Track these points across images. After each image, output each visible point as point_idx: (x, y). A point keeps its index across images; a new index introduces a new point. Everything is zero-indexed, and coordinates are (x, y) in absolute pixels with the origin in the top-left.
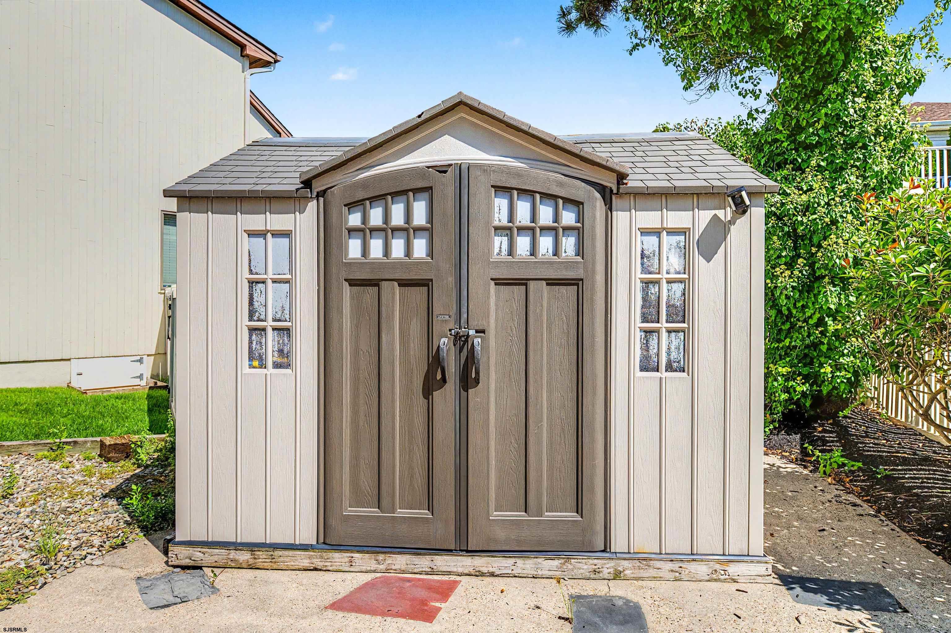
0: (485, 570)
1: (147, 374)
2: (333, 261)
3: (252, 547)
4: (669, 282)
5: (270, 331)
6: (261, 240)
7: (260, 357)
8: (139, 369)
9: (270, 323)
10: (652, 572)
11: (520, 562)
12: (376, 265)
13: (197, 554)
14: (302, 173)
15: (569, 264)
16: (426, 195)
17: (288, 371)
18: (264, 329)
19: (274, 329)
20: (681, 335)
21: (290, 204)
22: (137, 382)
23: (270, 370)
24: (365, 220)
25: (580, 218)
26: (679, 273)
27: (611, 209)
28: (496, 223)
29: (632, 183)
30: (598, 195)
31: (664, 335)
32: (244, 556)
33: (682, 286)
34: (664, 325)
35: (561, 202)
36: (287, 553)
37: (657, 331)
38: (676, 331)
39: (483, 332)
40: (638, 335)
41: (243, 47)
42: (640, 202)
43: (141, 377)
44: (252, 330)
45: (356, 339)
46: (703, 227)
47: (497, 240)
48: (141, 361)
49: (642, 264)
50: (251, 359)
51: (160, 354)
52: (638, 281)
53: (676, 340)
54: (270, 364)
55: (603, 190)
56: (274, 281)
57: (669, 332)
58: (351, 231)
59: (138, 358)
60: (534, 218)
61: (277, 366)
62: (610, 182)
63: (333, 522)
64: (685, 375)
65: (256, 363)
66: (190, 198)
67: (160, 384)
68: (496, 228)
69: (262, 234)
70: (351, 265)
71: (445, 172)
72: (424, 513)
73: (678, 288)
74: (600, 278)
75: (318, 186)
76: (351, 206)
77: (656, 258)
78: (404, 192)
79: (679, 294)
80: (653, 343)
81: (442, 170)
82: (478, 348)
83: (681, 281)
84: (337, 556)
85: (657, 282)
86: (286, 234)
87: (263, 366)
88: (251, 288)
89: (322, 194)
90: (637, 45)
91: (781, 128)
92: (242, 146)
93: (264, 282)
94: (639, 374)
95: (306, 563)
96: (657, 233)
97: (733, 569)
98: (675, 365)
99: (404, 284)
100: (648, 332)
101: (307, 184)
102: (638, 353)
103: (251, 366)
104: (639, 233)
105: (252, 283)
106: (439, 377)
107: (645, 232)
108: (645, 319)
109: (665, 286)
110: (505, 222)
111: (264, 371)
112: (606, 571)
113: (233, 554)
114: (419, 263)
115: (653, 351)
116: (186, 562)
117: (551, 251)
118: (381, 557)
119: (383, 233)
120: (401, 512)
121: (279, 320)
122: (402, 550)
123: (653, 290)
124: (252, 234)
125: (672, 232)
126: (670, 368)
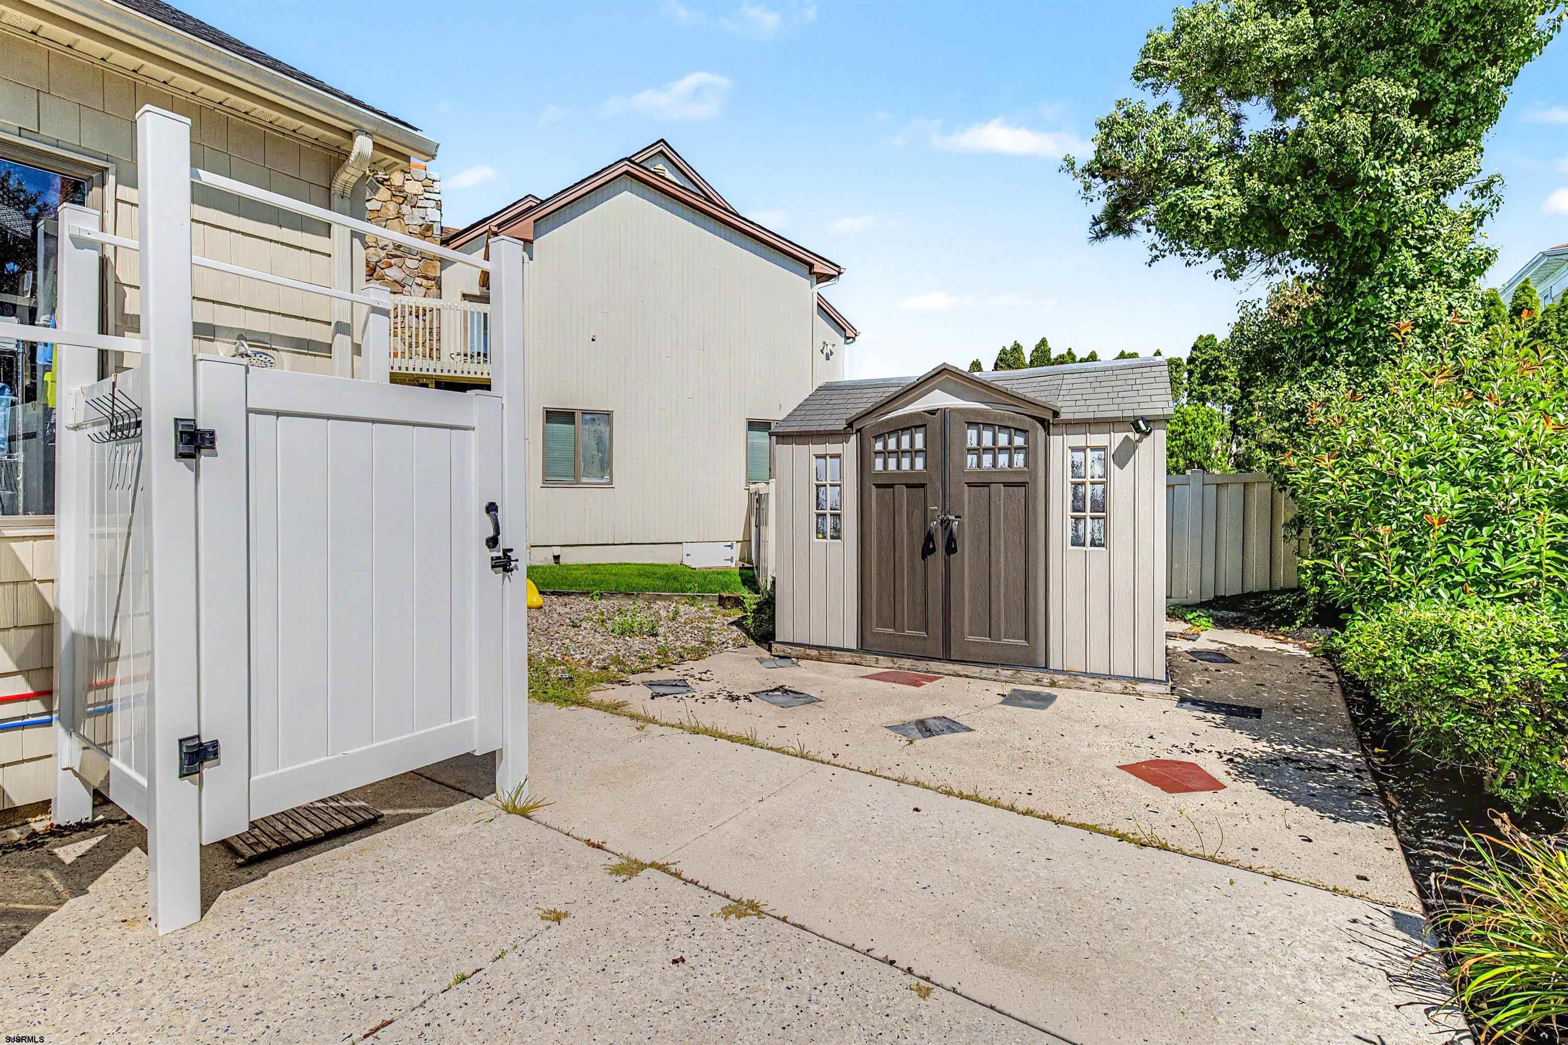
0: (961, 673)
1: (737, 558)
2: (866, 474)
3: (818, 647)
4: (1092, 483)
5: (828, 516)
6: (823, 460)
7: (823, 533)
8: (730, 553)
9: (828, 511)
10: (1079, 684)
11: (985, 670)
12: (892, 474)
13: (788, 650)
14: (848, 416)
15: (1018, 473)
16: (923, 429)
17: (839, 541)
18: (825, 515)
19: (831, 515)
20: (1101, 521)
21: (840, 438)
22: (729, 564)
23: (829, 540)
24: (885, 445)
25: (1026, 442)
26: (1100, 477)
27: (1049, 434)
28: (969, 446)
29: (1063, 416)
30: (1039, 425)
31: (1089, 521)
32: (814, 653)
33: (1102, 487)
34: (1088, 513)
35: (1013, 431)
36: (838, 653)
37: (1084, 518)
38: (1099, 518)
39: (959, 517)
40: (1070, 521)
41: (811, 266)
42: (1070, 429)
43: (731, 560)
44: (818, 515)
45: (880, 521)
46: (1117, 445)
47: (969, 457)
48: (731, 546)
49: (1072, 472)
50: (818, 533)
51: (746, 541)
52: (1069, 484)
53: (1097, 524)
54: (829, 537)
55: (1042, 421)
56: (831, 485)
57: (1092, 518)
58: (877, 453)
59: (730, 544)
60: (995, 441)
61: (832, 537)
62: (1049, 416)
63: (867, 635)
64: (1104, 549)
65: (820, 536)
66: (783, 436)
67: (747, 565)
68: (969, 450)
69: (824, 457)
70: (878, 474)
71: (934, 414)
72: (924, 634)
73: (1099, 488)
74: (1041, 480)
75: (856, 426)
76: (876, 437)
77: (1083, 468)
78: (908, 428)
79: (1100, 492)
80: (1081, 526)
81: (932, 412)
82: (955, 528)
83: (1100, 483)
84: (868, 657)
85: (1083, 484)
86: (838, 456)
87: (825, 537)
88: (817, 490)
89: (859, 430)
90: (1156, 257)
91: (1312, 323)
92: (811, 393)
93: (825, 486)
94: (1070, 547)
95: (850, 660)
96: (1083, 449)
97: (1141, 687)
98: (1097, 542)
99: (909, 486)
100: (1077, 519)
101: (850, 425)
102: (1070, 534)
103: (817, 538)
104: (1070, 451)
105: (818, 486)
106: (931, 546)
107: (1074, 449)
108: (1075, 510)
109: (1089, 486)
110: (975, 445)
111: (825, 540)
112: (1045, 680)
113: (808, 651)
114: (920, 473)
115: (1081, 533)
116: (782, 654)
117: (1007, 465)
118: (895, 660)
119: (895, 455)
120: (908, 632)
121: (835, 509)
122: (908, 656)
123: (1081, 489)
124: (818, 457)
125: (1094, 449)
126: (1093, 544)
